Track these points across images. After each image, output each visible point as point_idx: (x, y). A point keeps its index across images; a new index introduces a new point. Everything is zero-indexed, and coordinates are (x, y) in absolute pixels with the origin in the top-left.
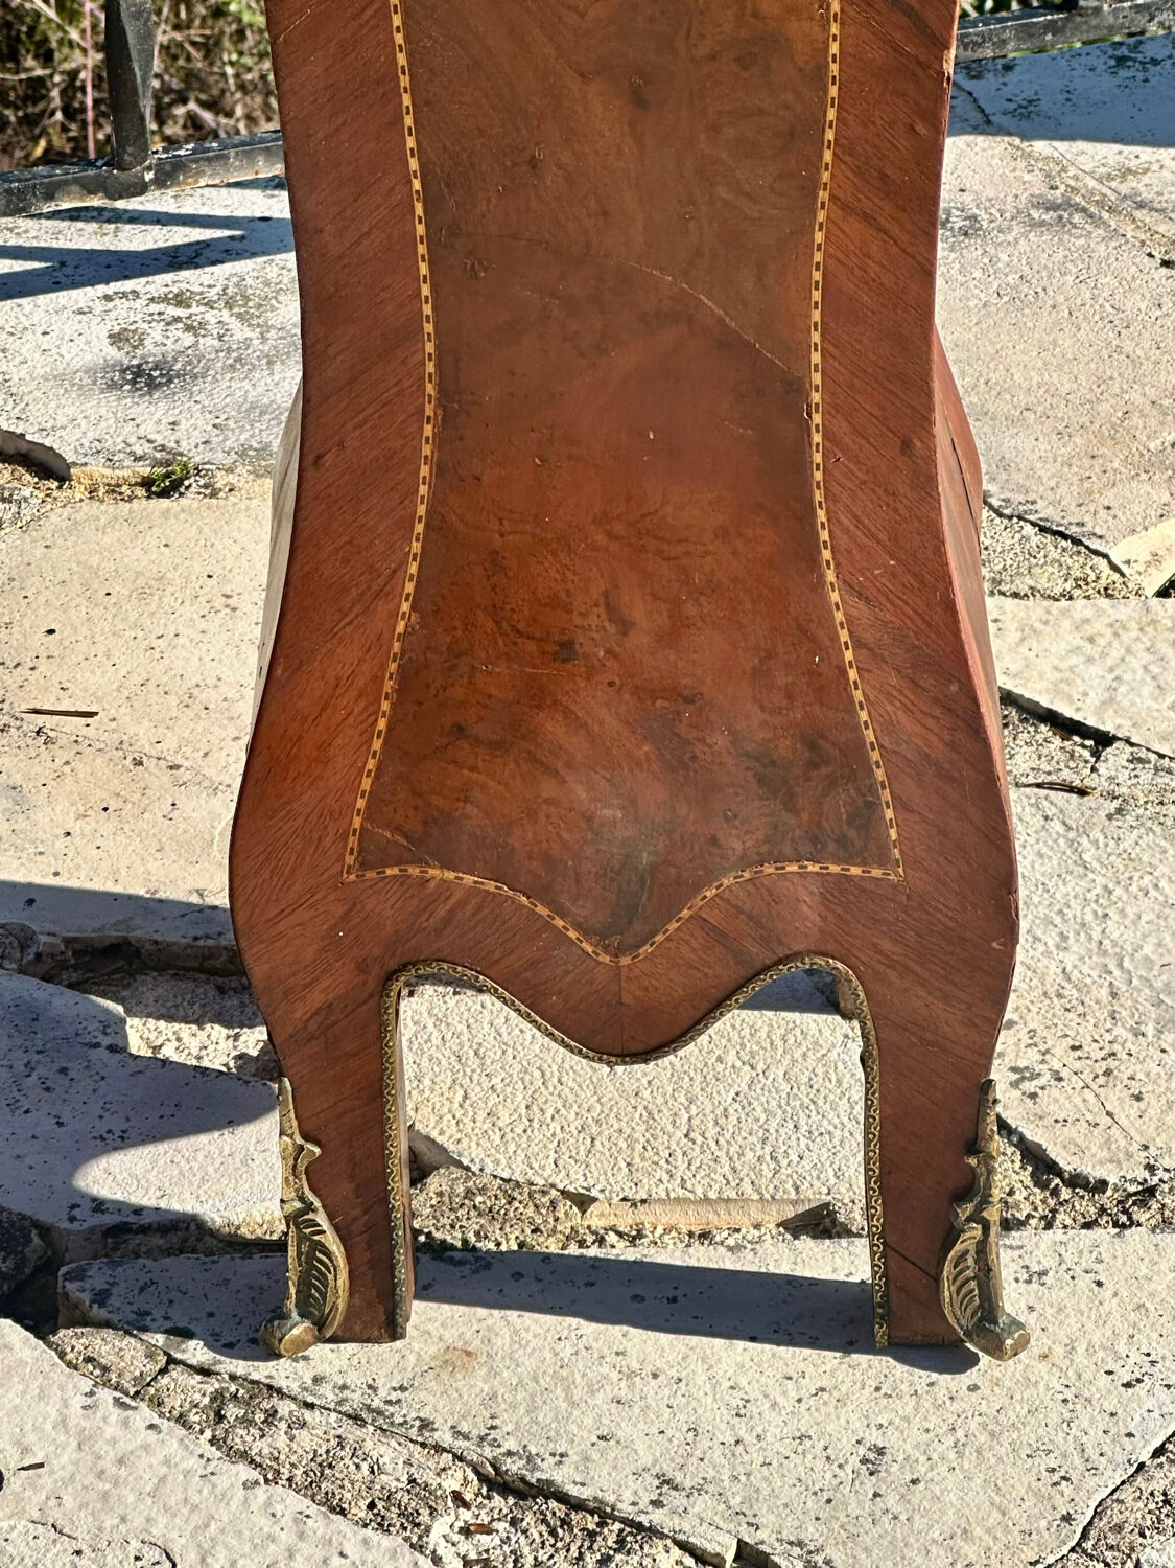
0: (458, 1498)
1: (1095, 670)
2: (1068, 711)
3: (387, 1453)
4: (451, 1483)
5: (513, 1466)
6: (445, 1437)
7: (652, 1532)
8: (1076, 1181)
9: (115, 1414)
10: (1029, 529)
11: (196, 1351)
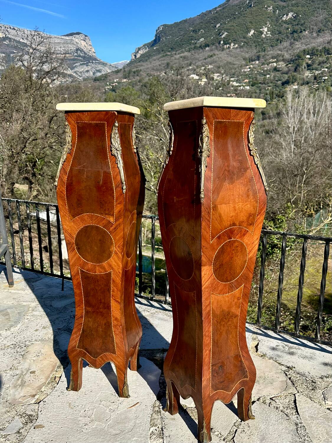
0: (158, 427)
1: (307, 409)
2: (298, 410)
3: (159, 421)
4: (159, 426)
5: (163, 428)
6: (163, 423)
7: (163, 438)
8: (233, 441)
9: (151, 407)
10: (323, 396)
11: (161, 407)
